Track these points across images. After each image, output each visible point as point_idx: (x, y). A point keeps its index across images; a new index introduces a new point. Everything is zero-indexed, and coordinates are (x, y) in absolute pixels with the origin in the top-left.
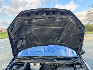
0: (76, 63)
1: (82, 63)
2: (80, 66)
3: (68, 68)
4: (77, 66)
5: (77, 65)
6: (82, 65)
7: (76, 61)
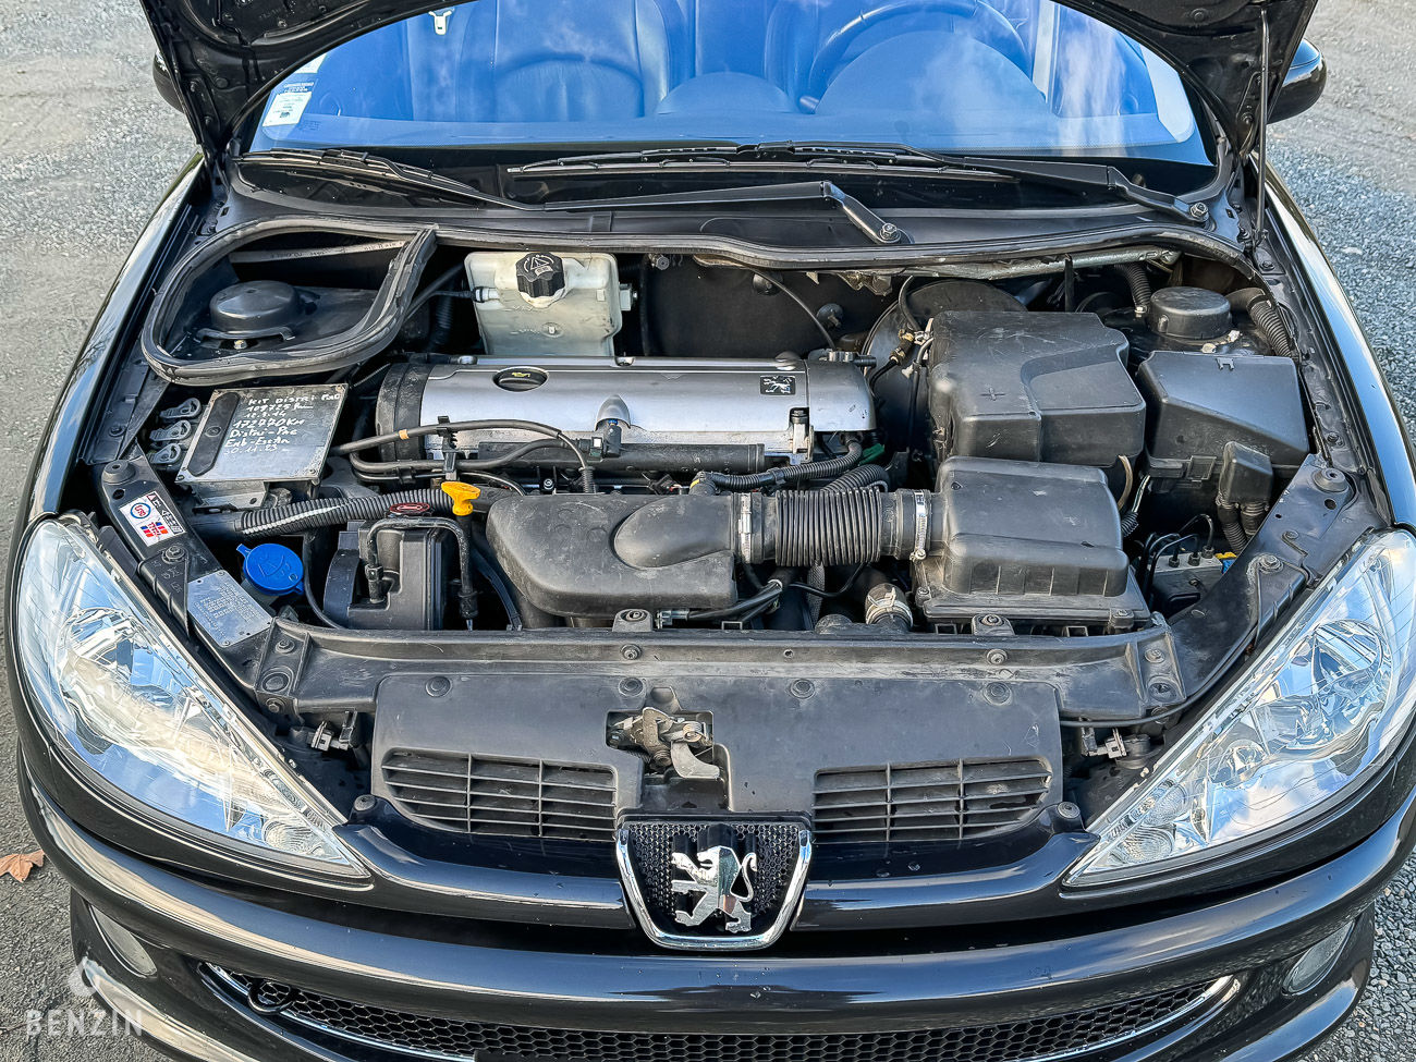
0: (1170, 256)
1: (1263, 256)
2: (1221, 307)
3: (1037, 329)
4: (1177, 309)
5: (1178, 294)
6: (1251, 294)
7: (1169, 232)
